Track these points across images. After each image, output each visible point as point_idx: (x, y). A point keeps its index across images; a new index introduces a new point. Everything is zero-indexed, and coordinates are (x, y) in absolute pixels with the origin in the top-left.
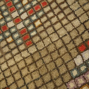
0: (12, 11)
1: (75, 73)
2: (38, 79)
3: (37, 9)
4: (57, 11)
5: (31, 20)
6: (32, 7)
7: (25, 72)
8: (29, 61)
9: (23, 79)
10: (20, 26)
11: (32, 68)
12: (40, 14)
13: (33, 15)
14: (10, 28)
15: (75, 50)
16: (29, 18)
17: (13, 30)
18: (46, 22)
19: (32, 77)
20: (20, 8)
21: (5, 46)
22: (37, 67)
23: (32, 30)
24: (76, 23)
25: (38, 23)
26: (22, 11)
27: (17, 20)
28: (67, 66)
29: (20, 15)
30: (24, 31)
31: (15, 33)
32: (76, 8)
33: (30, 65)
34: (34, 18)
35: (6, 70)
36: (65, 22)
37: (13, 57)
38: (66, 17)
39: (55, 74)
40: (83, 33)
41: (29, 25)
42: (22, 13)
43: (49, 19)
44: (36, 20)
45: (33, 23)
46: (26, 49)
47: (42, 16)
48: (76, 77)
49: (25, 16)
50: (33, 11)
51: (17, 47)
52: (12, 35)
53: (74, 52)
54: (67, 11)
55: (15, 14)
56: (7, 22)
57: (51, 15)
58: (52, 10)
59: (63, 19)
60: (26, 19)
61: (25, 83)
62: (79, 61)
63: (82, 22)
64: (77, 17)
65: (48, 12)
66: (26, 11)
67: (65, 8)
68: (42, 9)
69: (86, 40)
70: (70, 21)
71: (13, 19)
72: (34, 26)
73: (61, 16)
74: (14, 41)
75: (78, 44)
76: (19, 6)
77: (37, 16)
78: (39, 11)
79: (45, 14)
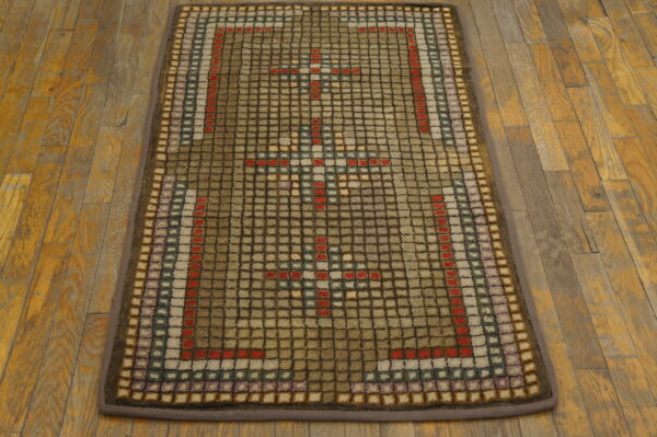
0: (320, 259)
1: (370, 377)
2: (315, 361)
3: (360, 275)
4: (389, 294)
5: (343, 285)
6: (354, 270)
7: (298, 344)
8: (312, 334)
9: (293, 351)
10: (323, 285)
11: (312, 345)
12: (362, 285)
13: (350, 281)
14: (304, 279)
15: (386, 353)
16: (342, 281)
17: (308, 284)
18: (364, 299)
19: (306, 355)
20: (335, 262)
21: (285, 298)
22: (320, 345)
23: (339, 300)
24: (407, 322)
25: (351, 295)
26: (336, 266)
27: (322, 275)
28: (363, 365)
29: (330, 270)
30: (324, 294)
31: (310, 289)
32: (416, 305)
33: (311, 339)
34: (350, 285)
35: (271, 328)
36: (391, 313)
37: (290, 318)
38: (397, 308)
39: (342, 366)
40: (409, 338)
41: (337, 290)
42: (335, 270)
43: (371, 298)
44: (350, 290)
45: (345, 291)
46: (317, 318)
47: (363, 290)
48: (370, 382)
49: (336, 275)
50: (353, 275)
51: (304, 308)
52: (303, 289)
53: (383, 354)
54: (401, 302)
55: (323, 266)
56: (303, 269)
57: (376, 294)
58: (381, 289)
59: (390, 308)
60: (336, 281)
61: (292, 356)
62: (384, 366)
63: (415, 325)
64: (411, 316)
65: (375, 289)
66: (342, 270)
67: (402, 297)
68: (368, 281)
69: (408, 348)
70: (399, 316)
71: (315, 270)
72: (345, 294)
73: (391, 303)
74: (303, 299)
75: (394, 347)
76: (336, 258)
77: (355, 285)
78: (362, 281)
79: (369, 289)
